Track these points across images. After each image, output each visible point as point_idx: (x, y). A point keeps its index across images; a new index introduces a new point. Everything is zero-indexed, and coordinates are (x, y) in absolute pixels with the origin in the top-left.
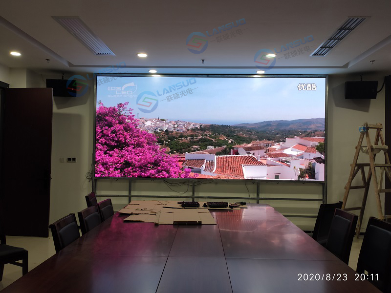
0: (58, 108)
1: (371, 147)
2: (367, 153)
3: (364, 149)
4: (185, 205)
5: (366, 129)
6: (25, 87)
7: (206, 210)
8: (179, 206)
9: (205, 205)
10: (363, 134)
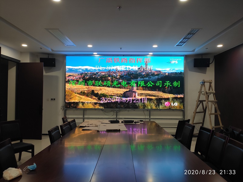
0: (46, 73)
1: (206, 92)
2: (204, 95)
3: (203, 93)
4: (112, 122)
5: (204, 83)
6: (29, 62)
7: (123, 124)
8: (109, 122)
9: (122, 122)
10: (202, 85)
